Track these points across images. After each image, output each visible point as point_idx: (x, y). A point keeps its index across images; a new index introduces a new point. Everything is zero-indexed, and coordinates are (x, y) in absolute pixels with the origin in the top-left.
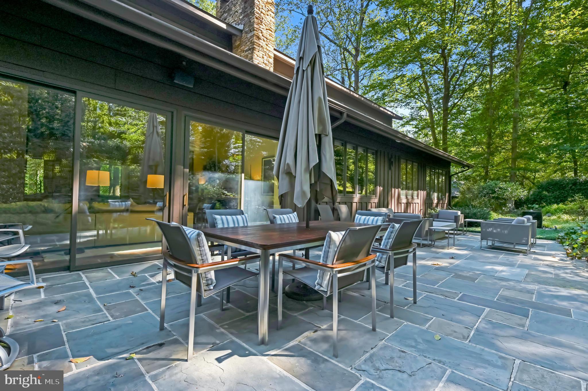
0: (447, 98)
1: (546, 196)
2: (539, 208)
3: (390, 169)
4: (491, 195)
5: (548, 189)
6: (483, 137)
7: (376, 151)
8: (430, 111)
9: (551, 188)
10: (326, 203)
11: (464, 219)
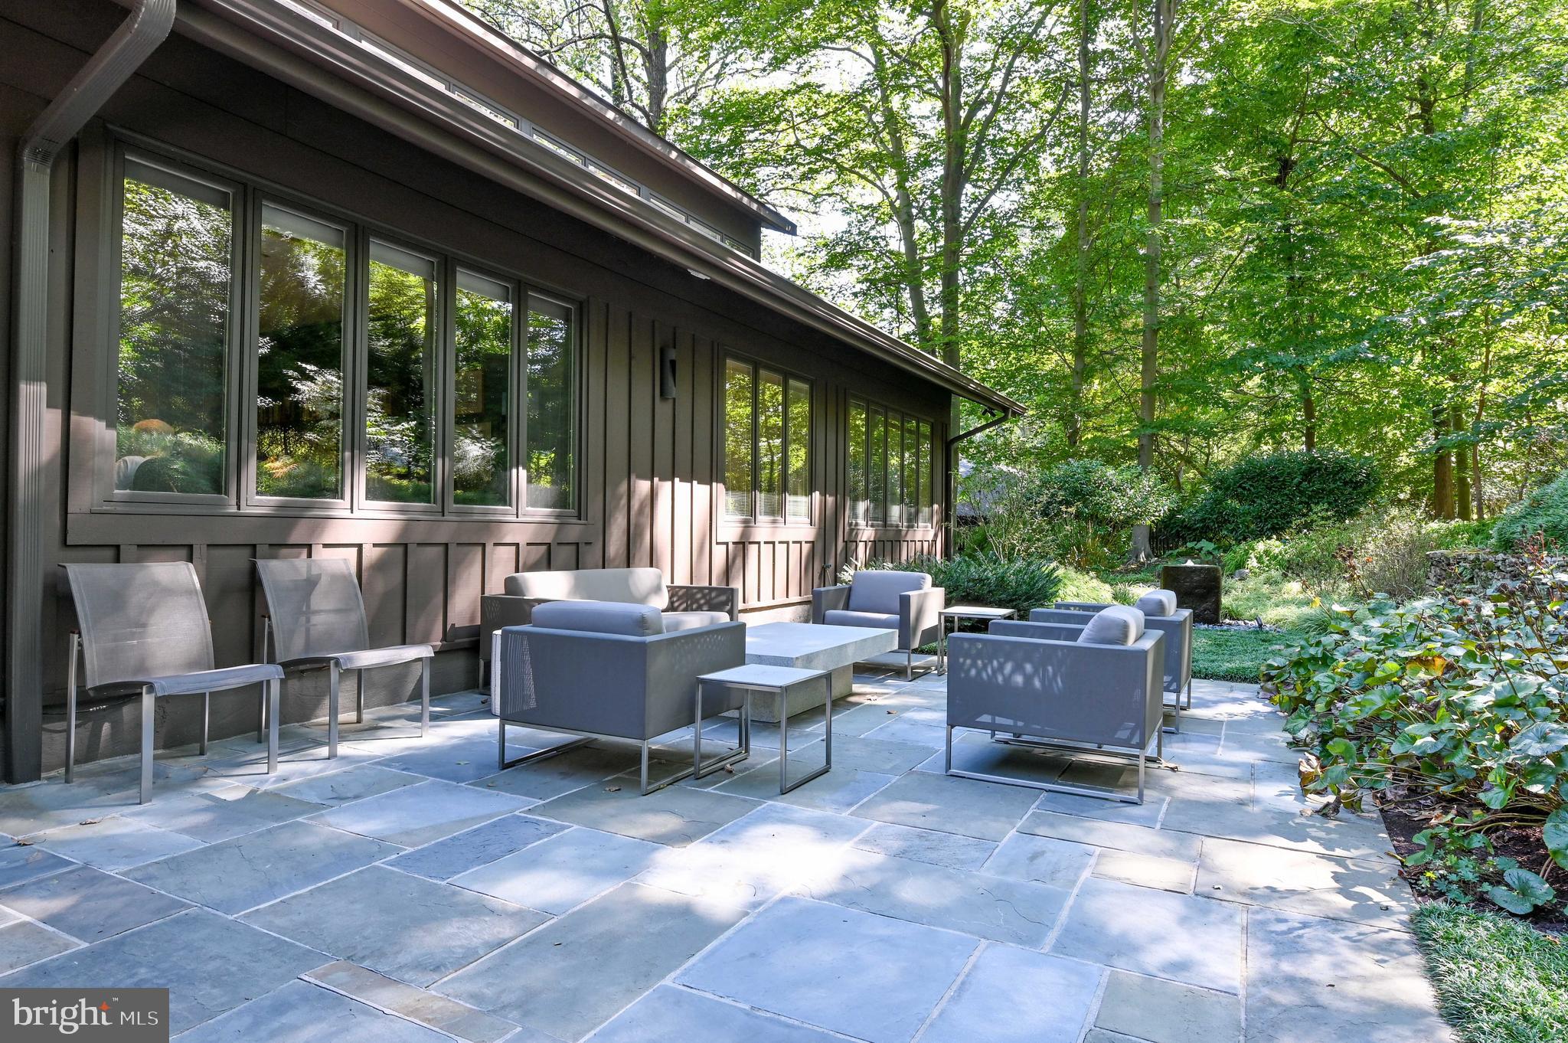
0: (954, 180)
1: (1234, 512)
2: (1215, 553)
3: (663, 394)
4: (1063, 508)
5: (1240, 490)
6: (1065, 325)
7: (581, 303)
8: (907, 225)
9: (1247, 486)
10: (109, 553)
11: (948, 603)
